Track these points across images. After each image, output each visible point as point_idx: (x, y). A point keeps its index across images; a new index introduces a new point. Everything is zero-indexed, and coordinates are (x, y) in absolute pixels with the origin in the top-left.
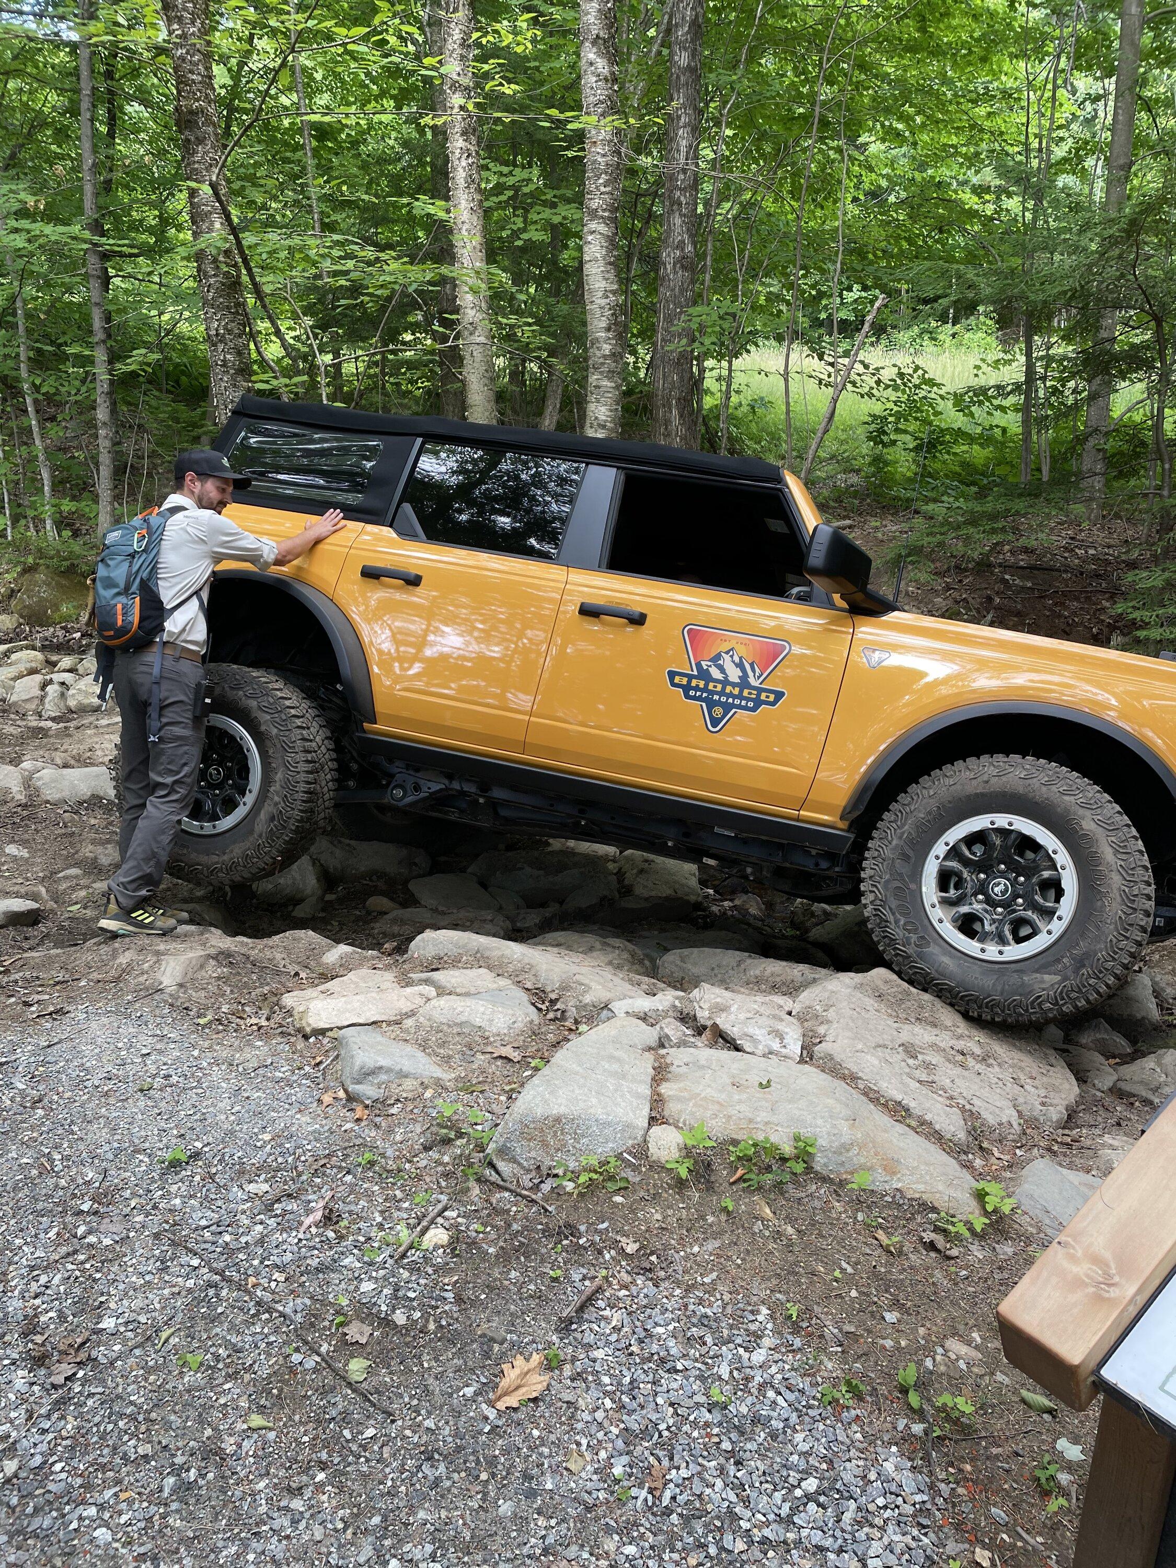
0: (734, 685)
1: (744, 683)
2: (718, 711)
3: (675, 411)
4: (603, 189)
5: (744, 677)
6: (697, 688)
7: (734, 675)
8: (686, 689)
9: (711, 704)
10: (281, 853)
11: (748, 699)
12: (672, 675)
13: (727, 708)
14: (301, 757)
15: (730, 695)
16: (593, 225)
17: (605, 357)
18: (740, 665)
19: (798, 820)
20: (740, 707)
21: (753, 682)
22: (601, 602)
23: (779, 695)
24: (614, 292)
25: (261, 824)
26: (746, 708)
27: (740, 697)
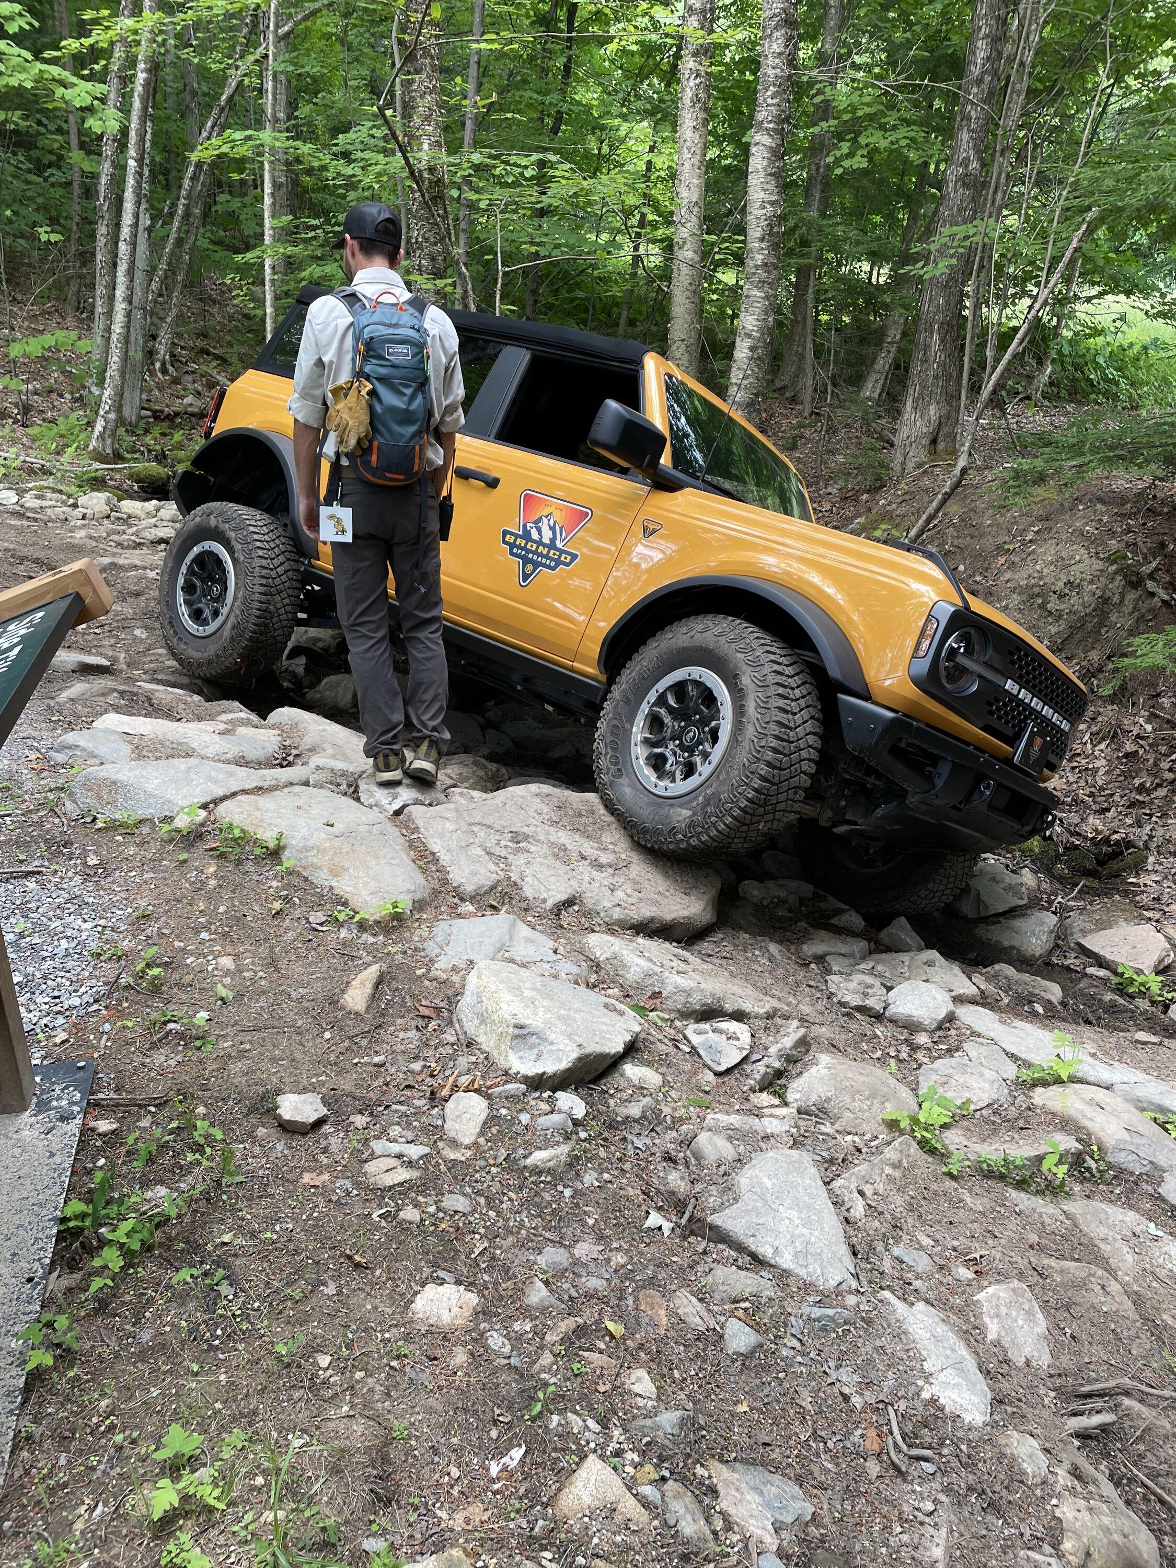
0: (545, 545)
1: (552, 545)
2: (530, 567)
3: (936, 337)
4: (770, 101)
5: (553, 540)
6: (519, 547)
7: (547, 536)
8: (512, 546)
9: (526, 561)
10: (240, 656)
11: (552, 559)
12: (505, 533)
13: (536, 565)
14: (258, 581)
15: (541, 555)
16: (758, 138)
17: (757, 267)
18: (553, 529)
19: (572, 669)
20: (545, 566)
21: (559, 544)
22: (472, 467)
23: (574, 557)
24: (772, 203)
25: (227, 632)
26: (549, 567)
27: (547, 557)
